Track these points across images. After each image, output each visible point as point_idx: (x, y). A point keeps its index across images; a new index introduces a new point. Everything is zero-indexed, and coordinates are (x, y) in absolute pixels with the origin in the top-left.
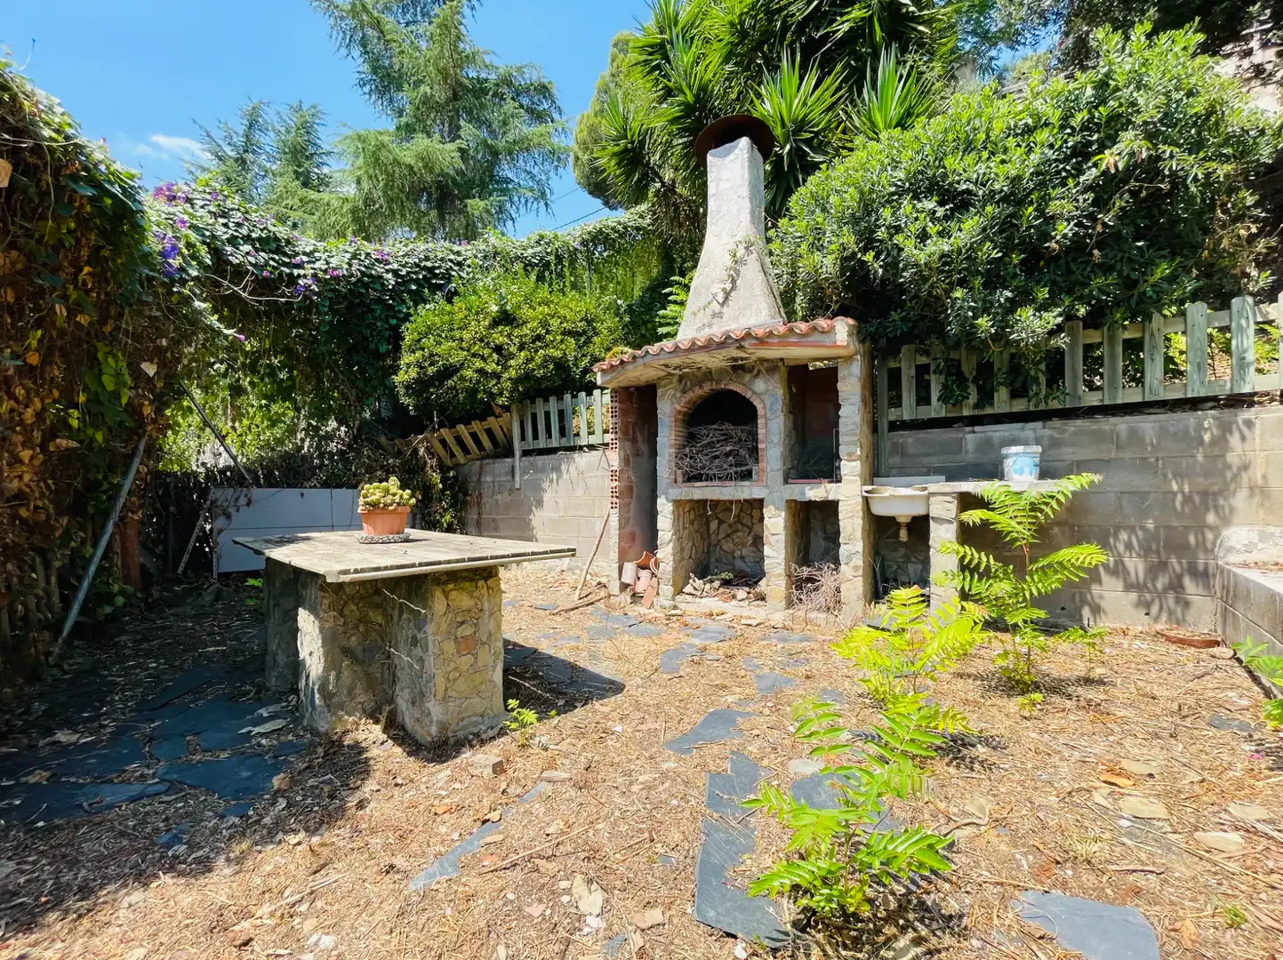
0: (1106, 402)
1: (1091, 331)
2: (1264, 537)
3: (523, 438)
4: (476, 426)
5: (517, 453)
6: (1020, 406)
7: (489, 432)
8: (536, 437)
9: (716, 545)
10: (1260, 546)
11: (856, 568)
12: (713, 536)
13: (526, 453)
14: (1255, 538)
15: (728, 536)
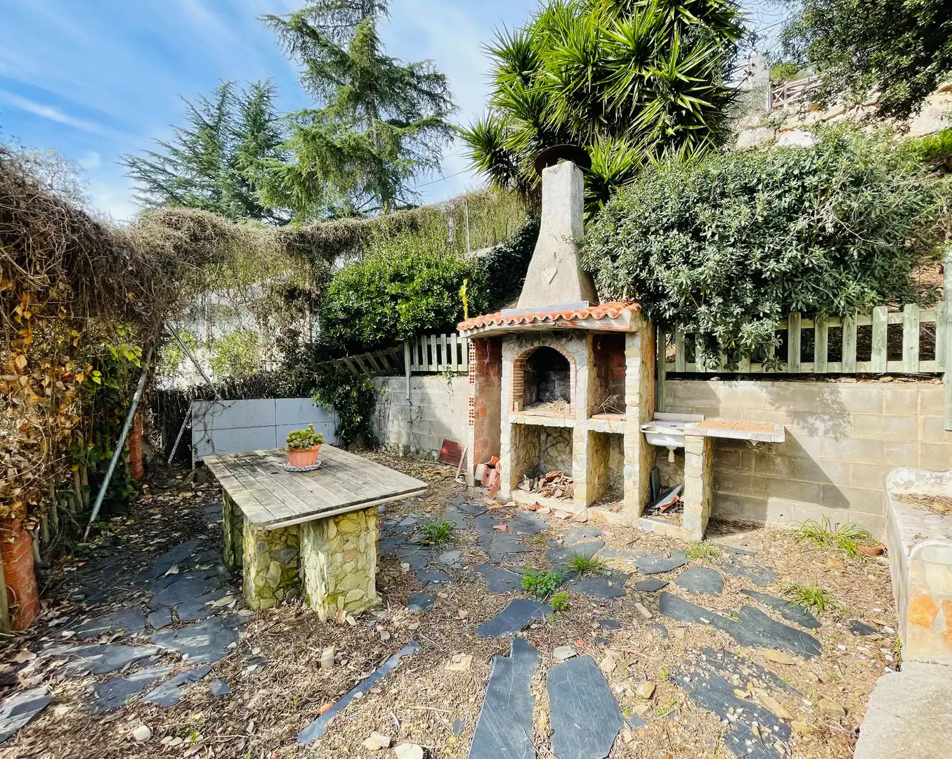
0: (816, 371)
1: (807, 320)
2: (919, 478)
3: (412, 363)
4: (379, 353)
5: (408, 373)
6: (757, 369)
7: (388, 357)
8: (421, 362)
9: (545, 451)
10: (916, 483)
11: (634, 482)
12: (543, 445)
13: (414, 374)
14: (913, 478)
15: (553, 445)
